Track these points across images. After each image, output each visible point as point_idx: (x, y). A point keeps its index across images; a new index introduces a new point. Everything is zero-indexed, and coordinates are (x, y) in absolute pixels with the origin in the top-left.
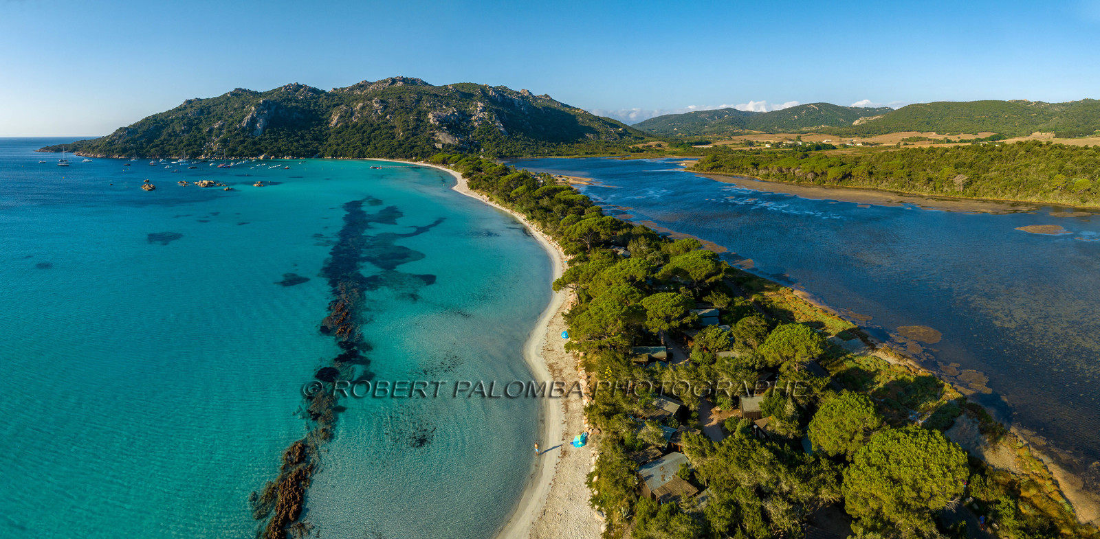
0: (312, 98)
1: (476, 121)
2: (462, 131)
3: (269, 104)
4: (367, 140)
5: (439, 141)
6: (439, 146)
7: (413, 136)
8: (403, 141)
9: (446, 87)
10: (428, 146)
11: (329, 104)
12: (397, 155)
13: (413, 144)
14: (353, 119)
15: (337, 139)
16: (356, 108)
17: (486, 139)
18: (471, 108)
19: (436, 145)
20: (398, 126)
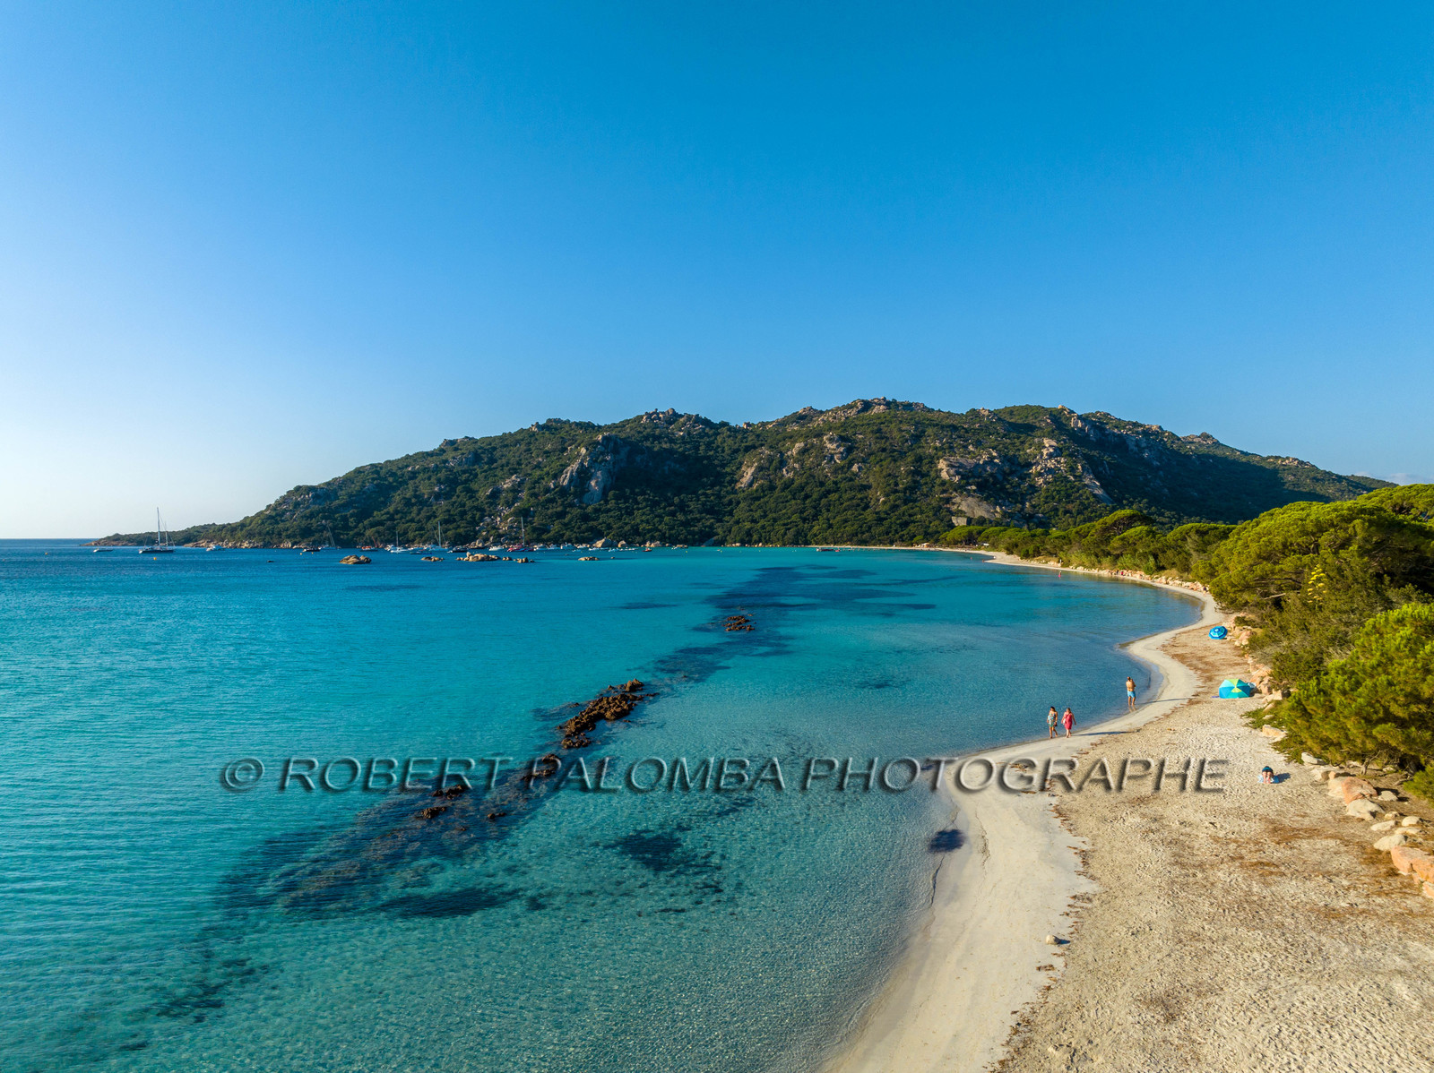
0: (702, 435)
1: (1040, 474)
2: (1009, 495)
3: (616, 443)
4: (811, 511)
5: (960, 513)
6: (960, 522)
7: (906, 504)
8: (886, 513)
9: (975, 414)
10: (937, 522)
11: (736, 446)
12: (872, 537)
13: (906, 518)
14: (785, 472)
15: (751, 510)
16: (789, 453)
17: (1061, 510)
18: (1028, 451)
19: (954, 520)
20: (874, 485)
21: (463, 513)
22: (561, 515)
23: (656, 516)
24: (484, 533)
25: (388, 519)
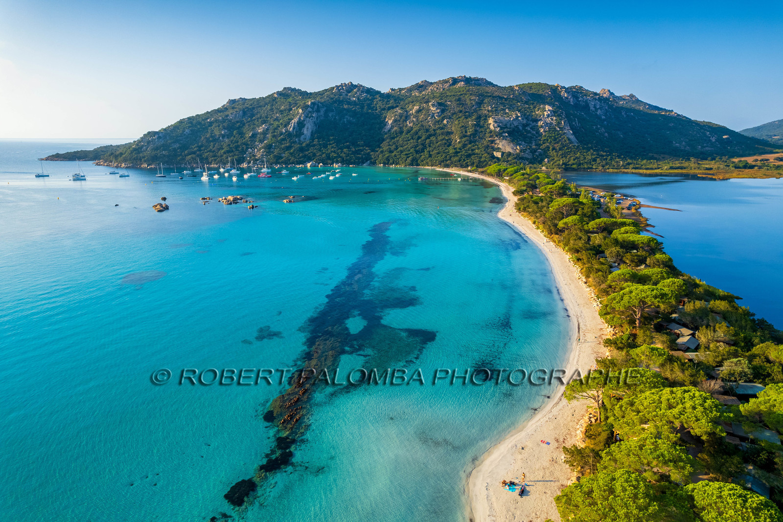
0: (366, 99)
1: (542, 127)
2: (525, 138)
3: (318, 106)
4: (420, 147)
5: (498, 149)
6: (498, 155)
7: (470, 143)
8: (460, 149)
9: (511, 88)
10: (486, 155)
11: (383, 106)
12: (452, 163)
13: (470, 152)
14: (408, 123)
15: (389, 145)
16: (411, 112)
17: (551, 148)
18: (537, 112)
19: (495, 153)
20: (455, 132)
21: (237, 147)
22: (288, 148)
23: (339, 149)
24: (248, 159)
25: (198, 150)
